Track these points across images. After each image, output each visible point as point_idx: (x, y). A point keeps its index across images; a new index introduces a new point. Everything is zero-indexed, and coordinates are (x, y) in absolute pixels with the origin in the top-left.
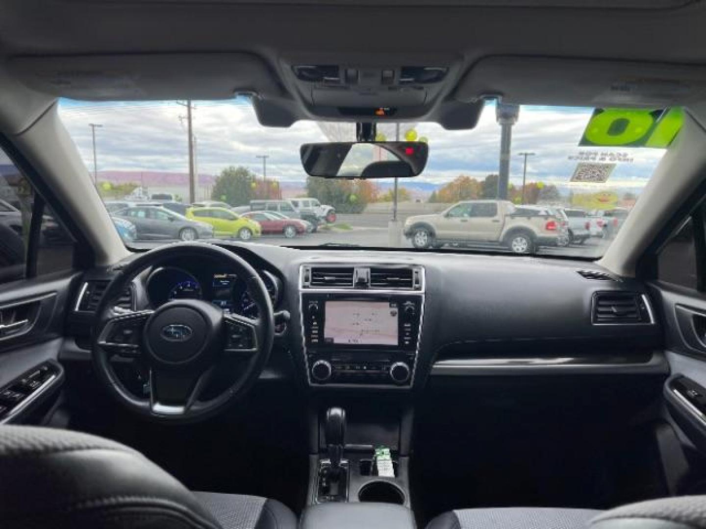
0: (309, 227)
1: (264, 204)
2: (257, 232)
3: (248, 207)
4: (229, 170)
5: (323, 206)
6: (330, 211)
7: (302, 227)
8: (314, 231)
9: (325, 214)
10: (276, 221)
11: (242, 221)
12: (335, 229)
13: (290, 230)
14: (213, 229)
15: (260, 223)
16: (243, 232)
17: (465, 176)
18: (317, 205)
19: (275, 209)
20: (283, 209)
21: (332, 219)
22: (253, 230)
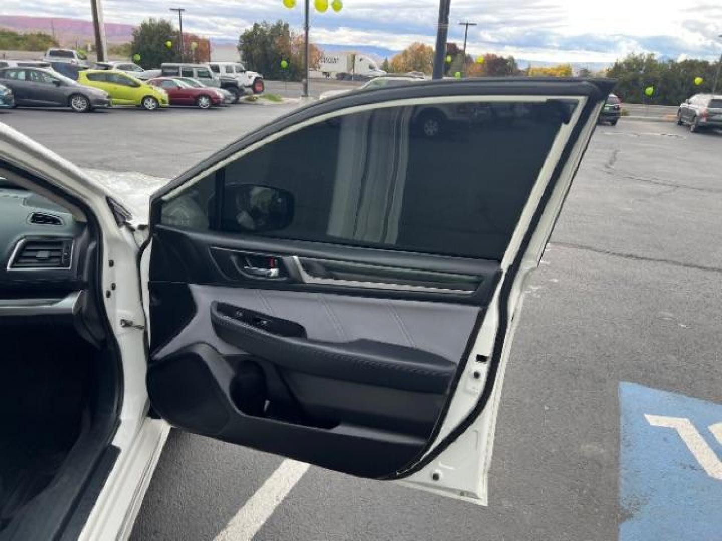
0: (226, 98)
1: (178, 67)
2: (164, 101)
3: (159, 71)
4: (148, 22)
5: (249, 73)
6: (257, 78)
7: (217, 98)
8: (236, 102)
9: (251, 82)
10: (187, 90)
11: (145, 89)
12: (260, 101)
13: (204, 101)
14: (109, 97)
15: (167, 91)
16: (146, 101)
17: (421, 42)
18: (242, 71)
19: (190, 74)
20: (201, 75)
21: (258, 88)
22: (159, 99)
